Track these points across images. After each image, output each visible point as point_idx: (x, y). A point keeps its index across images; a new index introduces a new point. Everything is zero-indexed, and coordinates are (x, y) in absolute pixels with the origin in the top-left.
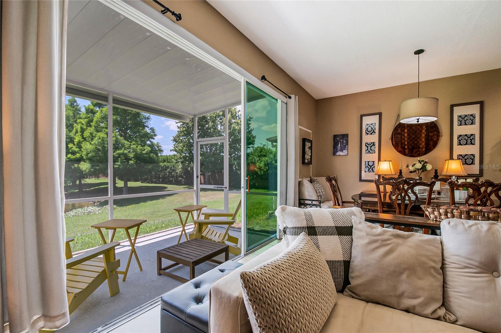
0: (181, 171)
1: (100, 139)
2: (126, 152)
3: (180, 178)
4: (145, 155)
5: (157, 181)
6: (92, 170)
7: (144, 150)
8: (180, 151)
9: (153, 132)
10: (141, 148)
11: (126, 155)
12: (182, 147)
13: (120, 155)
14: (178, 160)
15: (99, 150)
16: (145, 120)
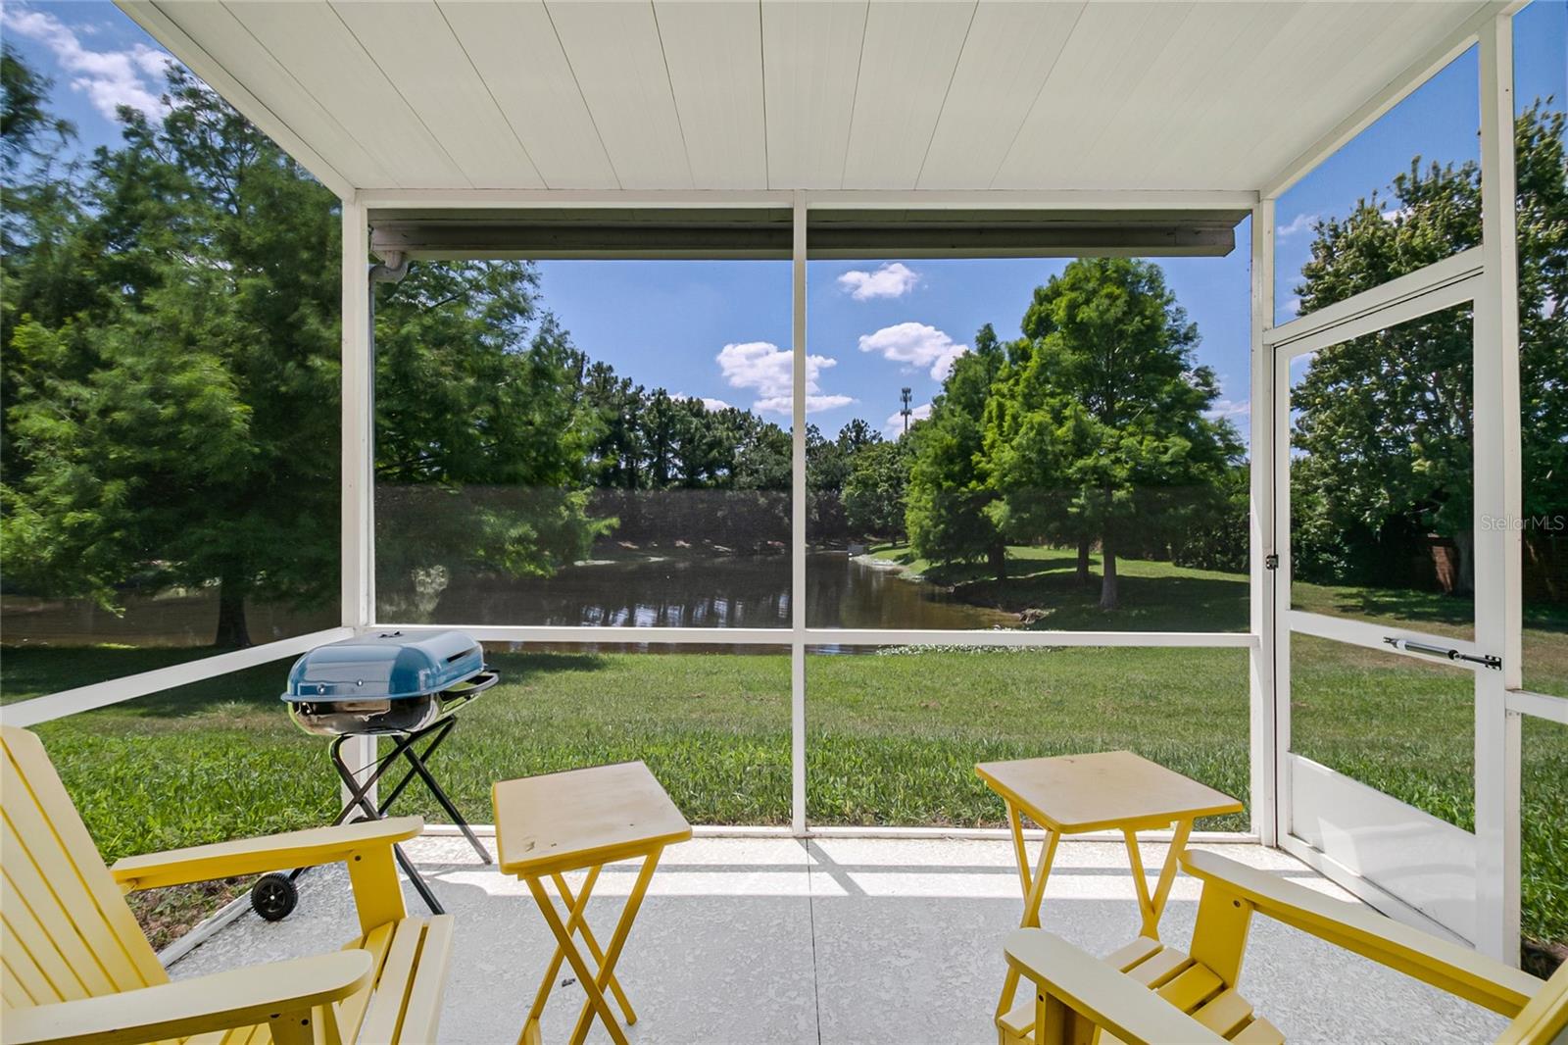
0: (1322, 525)
1: (1032, 428)
2: (1104, 461)
3: (1325, 556)
4: (1167, 468)
5: (1232, 561)
6: (1013, 521)
7: (1166, 449)
8: (1320, 446)
9: (1207, 384)
10: (1156, 444)
11: (1105, 472)
12: (1331, 424)
13: (1086, 474)
14: (1315, 482)
15: (1030, 461)
16: (1176, 347)
